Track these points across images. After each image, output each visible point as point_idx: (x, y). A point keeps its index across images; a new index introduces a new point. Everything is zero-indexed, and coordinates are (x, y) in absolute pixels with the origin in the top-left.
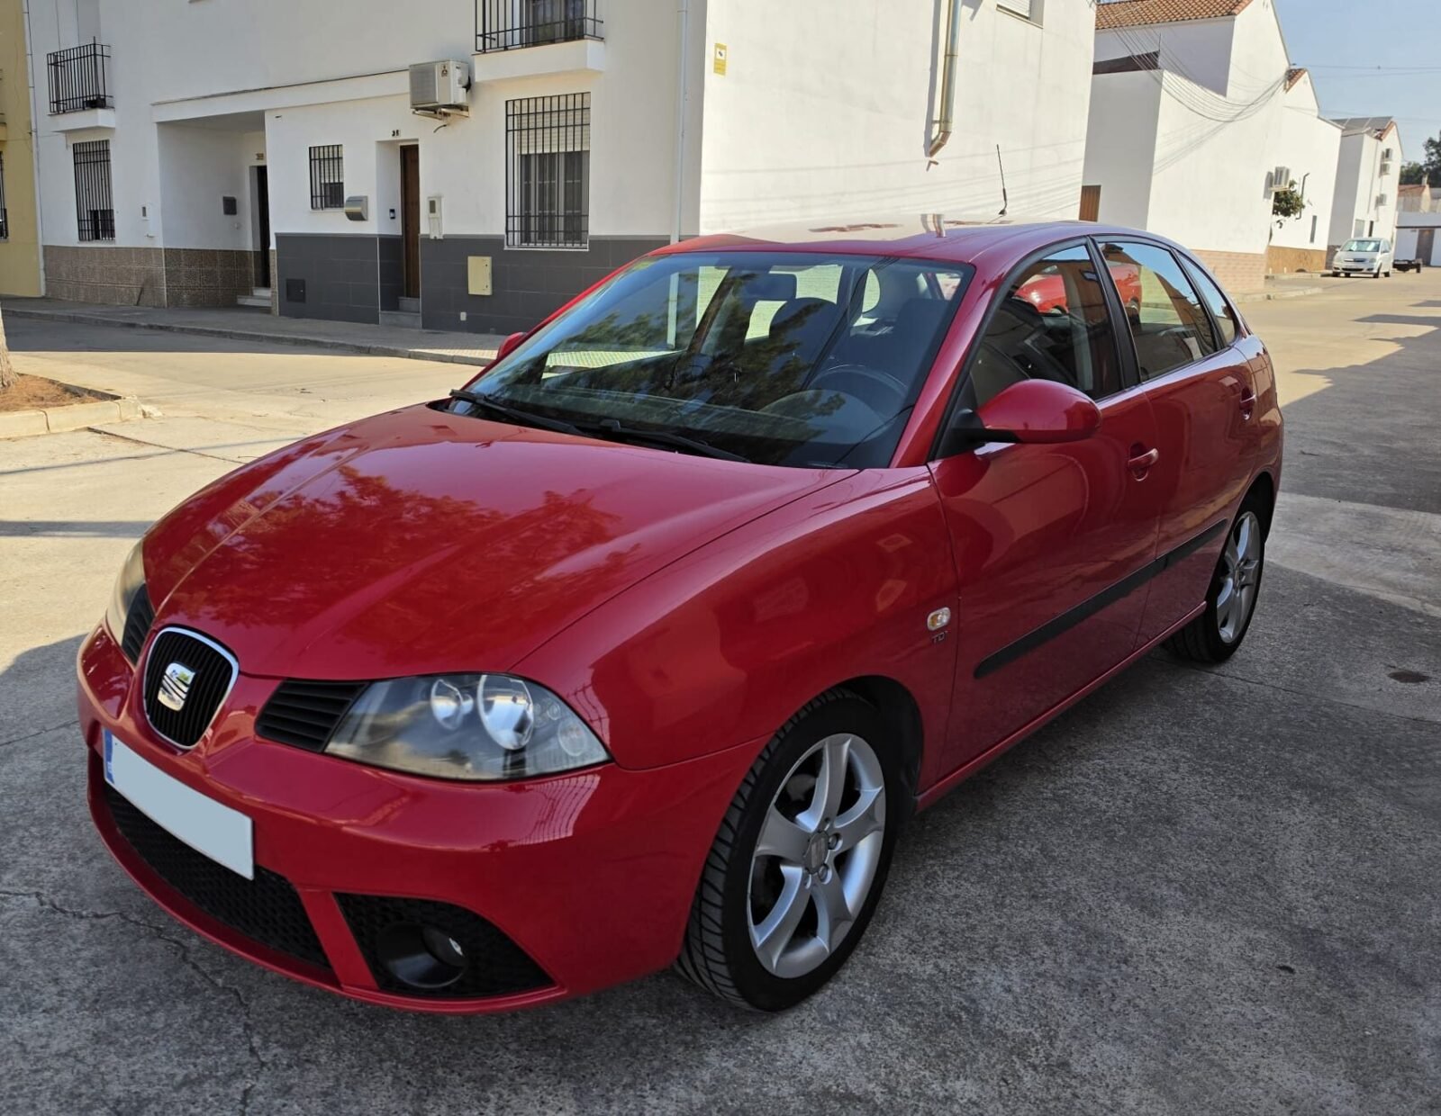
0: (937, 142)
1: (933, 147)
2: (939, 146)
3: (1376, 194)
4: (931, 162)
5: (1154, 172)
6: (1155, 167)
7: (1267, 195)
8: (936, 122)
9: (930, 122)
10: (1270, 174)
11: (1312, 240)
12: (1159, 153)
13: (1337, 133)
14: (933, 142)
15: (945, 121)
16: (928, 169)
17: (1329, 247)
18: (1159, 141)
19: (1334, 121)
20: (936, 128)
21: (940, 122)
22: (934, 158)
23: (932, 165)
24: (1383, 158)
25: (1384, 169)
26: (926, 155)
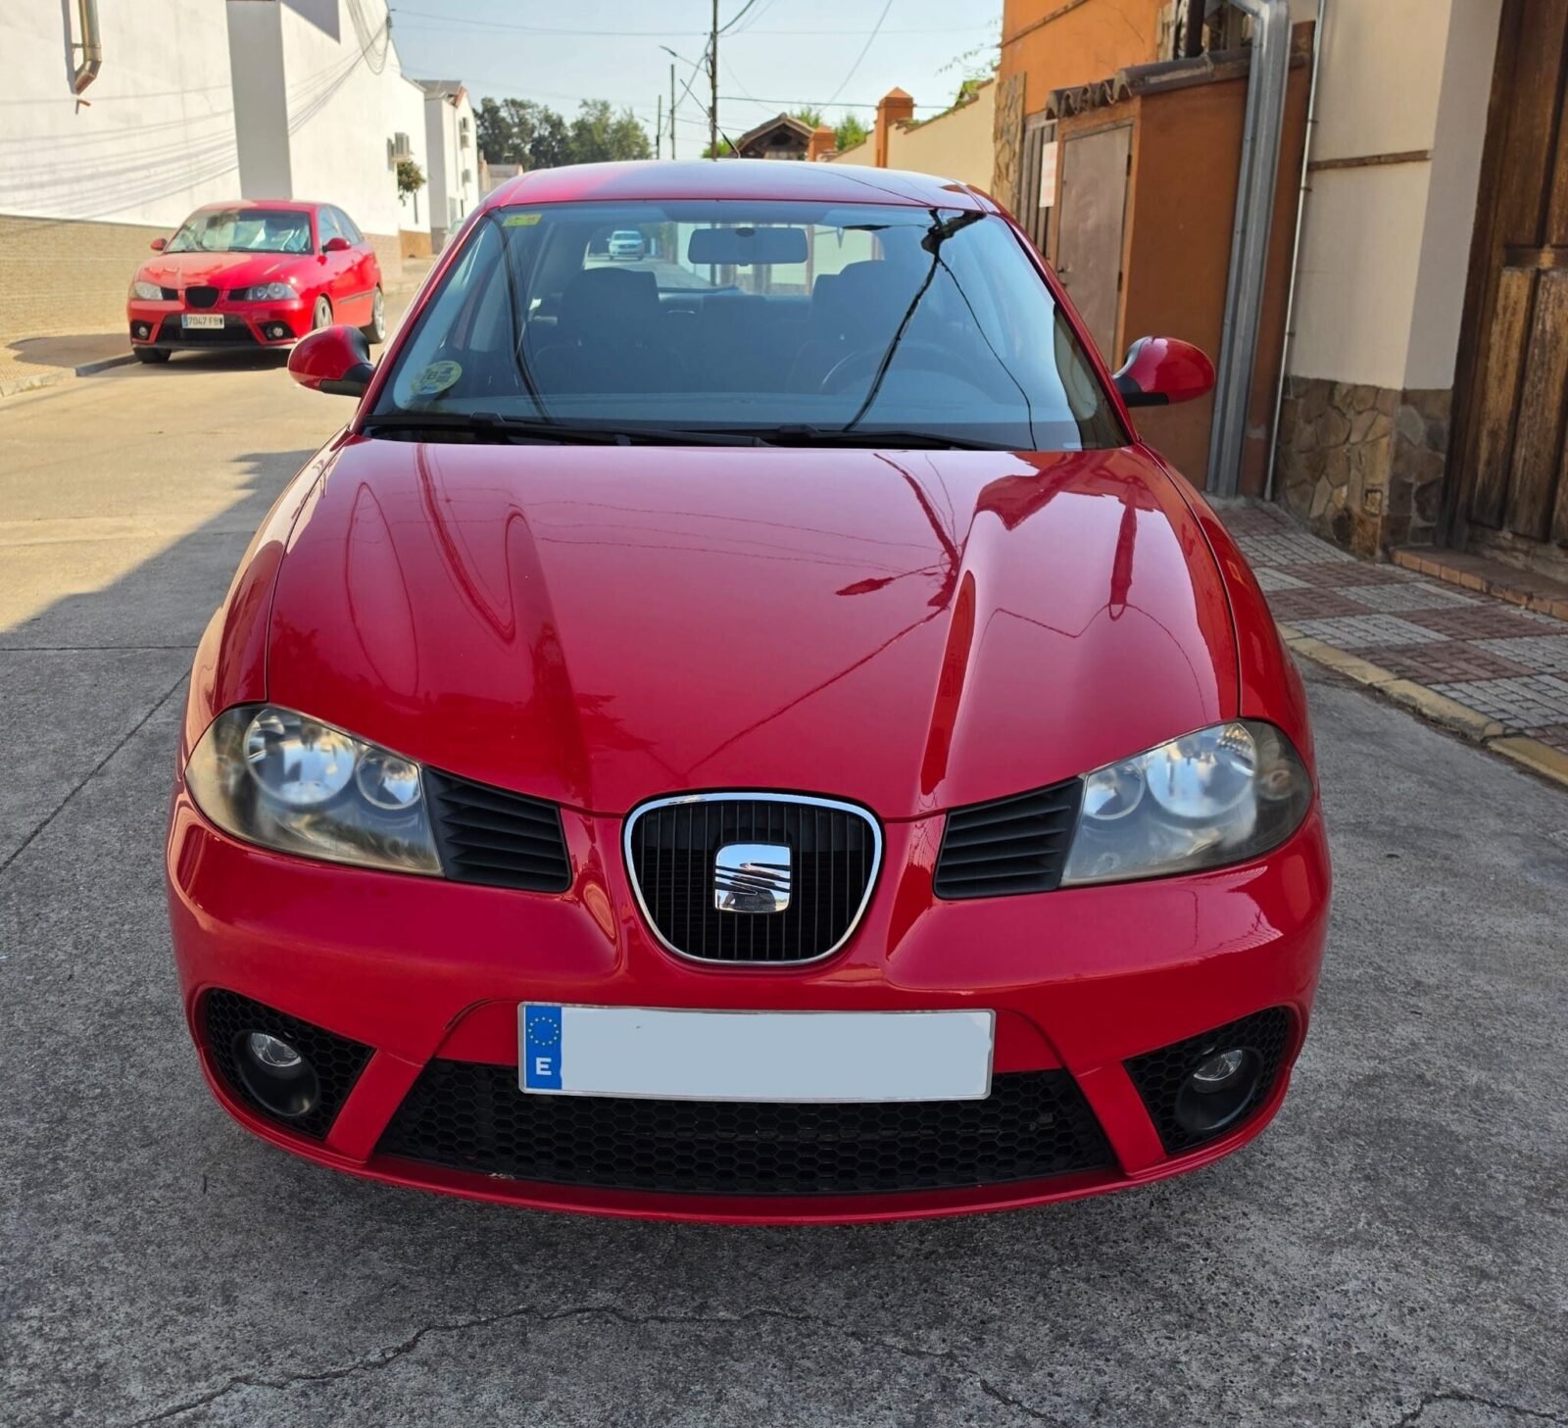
0: (83, 73)
1: (80, 81)
2: (87, 81)
3: (461, 169)
4: (79, 102)
5: (290, 133)
6: (290, 126)
7: (390, 167)
8: (77, 46)
9: (70, 47)
10: (389, 141)
11: (416, 220)
12: (292, 108)
13: (418, 96)
14: (78, 73)
15: (91, 44)
16: (77, 112)
17: (433, 229)
18: (289, 93)
19: (416, 81)
20: (79, 54)
21: (83, 45)
22: (83, 96)
23: (82, 106)
24: (461, 131)
25: (464, 141)
26: (73, 92)
